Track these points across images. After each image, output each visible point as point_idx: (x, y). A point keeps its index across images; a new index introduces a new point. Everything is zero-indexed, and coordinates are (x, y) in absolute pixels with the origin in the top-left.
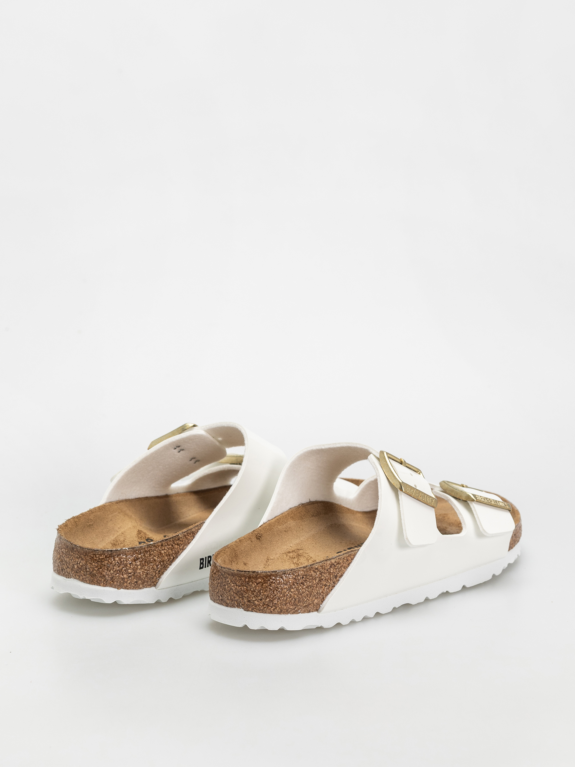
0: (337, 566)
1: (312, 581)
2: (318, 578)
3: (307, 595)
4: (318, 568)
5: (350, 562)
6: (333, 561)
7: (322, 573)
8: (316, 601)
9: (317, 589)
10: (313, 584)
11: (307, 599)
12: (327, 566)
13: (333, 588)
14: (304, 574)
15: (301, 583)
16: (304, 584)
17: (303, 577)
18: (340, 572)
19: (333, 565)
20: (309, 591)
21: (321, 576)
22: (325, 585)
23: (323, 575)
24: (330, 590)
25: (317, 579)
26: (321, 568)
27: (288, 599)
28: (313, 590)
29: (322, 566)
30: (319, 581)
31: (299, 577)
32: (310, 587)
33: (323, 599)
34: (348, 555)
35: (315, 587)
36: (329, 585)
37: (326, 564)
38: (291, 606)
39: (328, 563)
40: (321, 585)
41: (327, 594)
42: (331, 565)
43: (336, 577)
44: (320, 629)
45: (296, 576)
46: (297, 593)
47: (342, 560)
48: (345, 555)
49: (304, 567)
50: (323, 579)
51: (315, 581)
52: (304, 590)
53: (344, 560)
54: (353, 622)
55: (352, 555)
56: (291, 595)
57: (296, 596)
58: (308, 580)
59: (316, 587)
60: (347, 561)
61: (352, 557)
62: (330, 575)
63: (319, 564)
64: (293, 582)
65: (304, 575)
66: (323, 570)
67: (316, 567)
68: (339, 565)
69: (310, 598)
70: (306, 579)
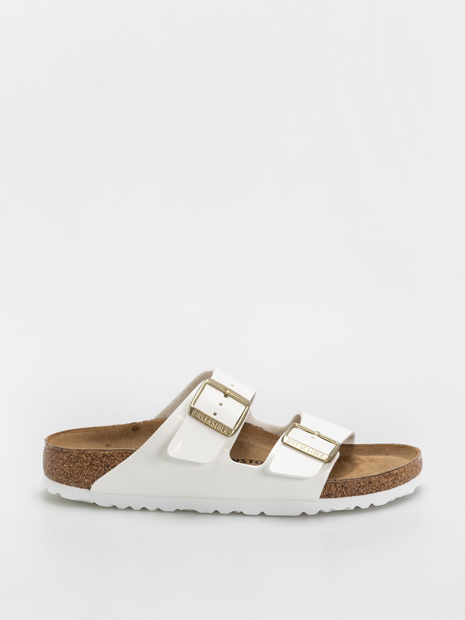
0: (111, 457)
1: (83, 463)
2: (89, 462)
3: (78, 473)
4: (90, 454)
5: (125, 458)
6: (107, 453)
7: (94, 459)
8: (86, 480)
9: (88, 471)
10: (84, 466)
11: (77, 476)
12: (100, 455)
13: (104, 474)
14: (76, 455)
15: (73, 462)
16: (75, 464)
17: (75, 458)
18: (113, 463)
19: (106, 456)
20: (79, 471)
21: (92, 461)
22: (96, 470)
23: (94, 461)
24: (101, 475)
25: (88, 464)
26: (93, 455)
27: (61, 472)
28: (83, 470)
29: (95, 454)
30: (90, 465)
31: (72, 457)
32: (81, 468)
33: (93, 481)
34: (124, 452)
35: (85, 468)
36: (100, 471)
37: (99, 453)
38: (64, 478)
39: (101, 453)
40: (92, 469)
41: (98, 478)
42: (105, 455)
43: (108, 466)
44: (94, 505)
45: (69, 455)
46: (68, 468)
47: (116, 454)
48: (121, 451)
49: (78, 450)
50: (94, 464)
51: (86, 464)
52: (75, 469)
53: (118, 455)
54: (129, 508)
55: (129, 453)
56: (63, 469)
57: (67, 471)
58: (79, 461)
59: (87, 469)
60: (122, 456)
61: (128, 454)
62: (102, 463)
63: (92, 451)
64: (66, 459)
65: (77, 457)
66: (95, 457)
67: (89, 453)
68: (112, 457)
69: (80, 476)
70: (78, 460)
